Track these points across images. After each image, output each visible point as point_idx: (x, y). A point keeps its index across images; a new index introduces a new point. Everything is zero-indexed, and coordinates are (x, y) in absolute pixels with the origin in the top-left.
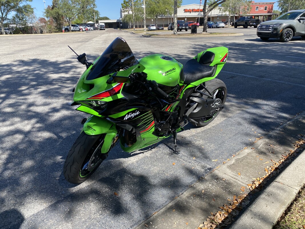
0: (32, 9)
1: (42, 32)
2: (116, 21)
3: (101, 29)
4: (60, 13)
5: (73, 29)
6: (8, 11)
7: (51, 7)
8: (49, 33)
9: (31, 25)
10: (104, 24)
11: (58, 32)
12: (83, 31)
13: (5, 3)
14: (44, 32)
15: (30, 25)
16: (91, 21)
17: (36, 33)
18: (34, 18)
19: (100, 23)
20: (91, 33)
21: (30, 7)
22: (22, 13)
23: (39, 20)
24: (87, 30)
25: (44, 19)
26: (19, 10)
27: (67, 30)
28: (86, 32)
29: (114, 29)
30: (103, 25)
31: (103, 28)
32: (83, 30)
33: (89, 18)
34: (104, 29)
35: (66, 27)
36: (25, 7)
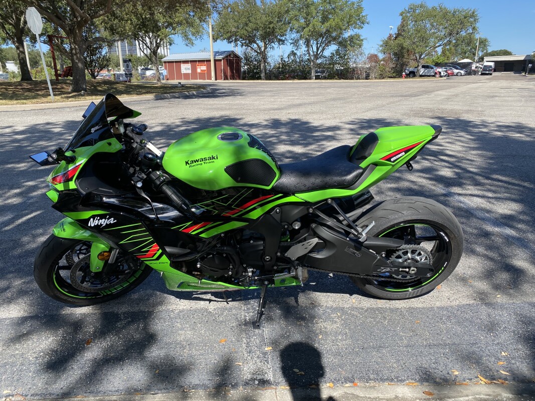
0: (362, 40)
1: (367, 78)
2: (522, 58)
3: (482, 74)
4: (404, 46)
5: (423, 73)
6: (327, 45)
7: (395, 36)
8: (380, 78)
9: (354, 65)
10: (492, 64)
11: (394, 77)
12: (441, 77)
13: (325, 33)
14: (370, 77)
15: (352, 65)
16: (467, 58)
17: (358, 78)
18: (361, 54)
19: (487, 61)
20: (455, 81)
21: (359, 37)
22: (346, 47)
23: (368, 59)
24: (453, 74)
25: (376, 56)
26: (343, 44)
27: (412, 74)
28: (445, 78)
29: (514, 74)
30: (491, 67)
31: (487, 72)
32: (442, 74)
33: (465, 53)
34: (491, 74)
35: (411, 69)
36: (352, 38)
